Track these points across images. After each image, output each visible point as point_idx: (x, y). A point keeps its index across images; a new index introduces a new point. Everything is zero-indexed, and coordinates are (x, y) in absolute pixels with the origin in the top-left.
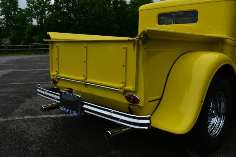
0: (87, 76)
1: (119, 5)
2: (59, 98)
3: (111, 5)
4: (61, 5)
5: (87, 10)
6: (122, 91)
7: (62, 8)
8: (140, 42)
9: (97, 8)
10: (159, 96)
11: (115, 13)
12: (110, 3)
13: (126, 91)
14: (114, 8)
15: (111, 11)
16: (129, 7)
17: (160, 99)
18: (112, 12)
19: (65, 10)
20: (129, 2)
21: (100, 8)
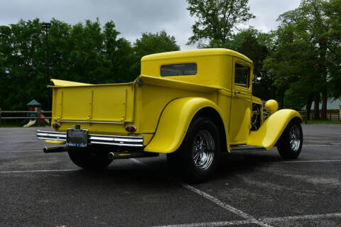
0: (92, 116)
1: (116, 49)
2: (65, 136)
3: (103, 47)
4: (12, 45)
5: (58, 54)
6: (123, 123)
7: (14, 49)
8: (137, 85)
9: (77, 52)
10: (153, 131)
11: (109, 61)
12: (102, 44)
13: (126, 123)
14: (107, 52)
15: (102, 57)
16: (135, 53)
17: (154, 134)
18: (105, 60)
19: (19, 54)
20: (134, 44)
21: (83, 52)
